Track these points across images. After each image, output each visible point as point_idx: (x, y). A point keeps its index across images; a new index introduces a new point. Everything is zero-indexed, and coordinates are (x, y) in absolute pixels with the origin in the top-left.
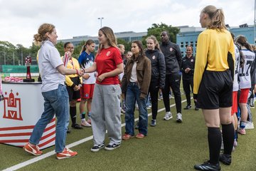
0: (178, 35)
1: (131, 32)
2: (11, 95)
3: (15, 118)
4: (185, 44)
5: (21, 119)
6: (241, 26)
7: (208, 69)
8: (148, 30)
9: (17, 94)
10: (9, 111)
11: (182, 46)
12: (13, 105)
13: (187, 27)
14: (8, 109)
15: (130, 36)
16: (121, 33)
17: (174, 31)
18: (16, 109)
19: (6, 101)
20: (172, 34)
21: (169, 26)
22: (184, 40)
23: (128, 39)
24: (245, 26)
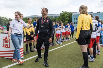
0: (73, 16)
1: (54, 14)
2: (6, 38)
3: (7, 47)
5: (10, 48)
6: (98, 13)
7: (82, 29)
8: (61, 14)
10: (5, 44)
11: (74, 20)
13: (76, 12)
14: (5, 43)
16: (50, 14)
17: (71, 14)
18: (8, 44)
19: (4, 40)
22: (75, 17)
23: (52, 17)
24: (99, 12)
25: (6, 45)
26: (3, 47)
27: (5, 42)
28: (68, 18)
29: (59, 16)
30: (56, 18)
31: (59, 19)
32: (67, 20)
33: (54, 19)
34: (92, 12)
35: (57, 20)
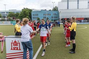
0: (32, 12)
1: (16, 10)
2: (15, 42)
4: (34, 15)
8: (22, 10)
9: (18, 41)
11: (33, 15)
12: (16, 45)
13: (34, 9)
15: (15, 11)
16: (12, 10)
17: (31, 11)
20: (30, 11)
21: (29, 9)
22: (34, 13)
23: (14, 12)
24: (50, 10)
25: (16, 48)
26: (12, 49)
27: (14, 45)
28: (28, 14)
29: (21, 12)
30: (17, 13)
31: (21, 14)
32: (27, 15)
33: (16, 14)
34: (46, 10)
35: (19, 15)
